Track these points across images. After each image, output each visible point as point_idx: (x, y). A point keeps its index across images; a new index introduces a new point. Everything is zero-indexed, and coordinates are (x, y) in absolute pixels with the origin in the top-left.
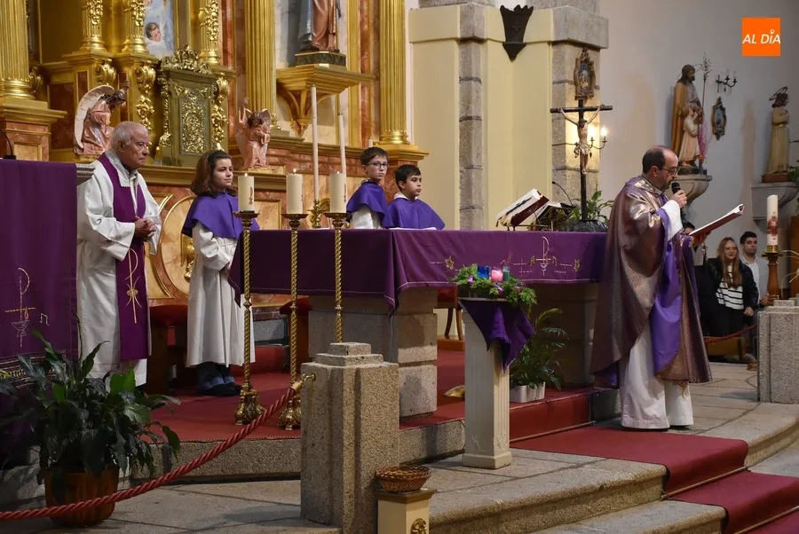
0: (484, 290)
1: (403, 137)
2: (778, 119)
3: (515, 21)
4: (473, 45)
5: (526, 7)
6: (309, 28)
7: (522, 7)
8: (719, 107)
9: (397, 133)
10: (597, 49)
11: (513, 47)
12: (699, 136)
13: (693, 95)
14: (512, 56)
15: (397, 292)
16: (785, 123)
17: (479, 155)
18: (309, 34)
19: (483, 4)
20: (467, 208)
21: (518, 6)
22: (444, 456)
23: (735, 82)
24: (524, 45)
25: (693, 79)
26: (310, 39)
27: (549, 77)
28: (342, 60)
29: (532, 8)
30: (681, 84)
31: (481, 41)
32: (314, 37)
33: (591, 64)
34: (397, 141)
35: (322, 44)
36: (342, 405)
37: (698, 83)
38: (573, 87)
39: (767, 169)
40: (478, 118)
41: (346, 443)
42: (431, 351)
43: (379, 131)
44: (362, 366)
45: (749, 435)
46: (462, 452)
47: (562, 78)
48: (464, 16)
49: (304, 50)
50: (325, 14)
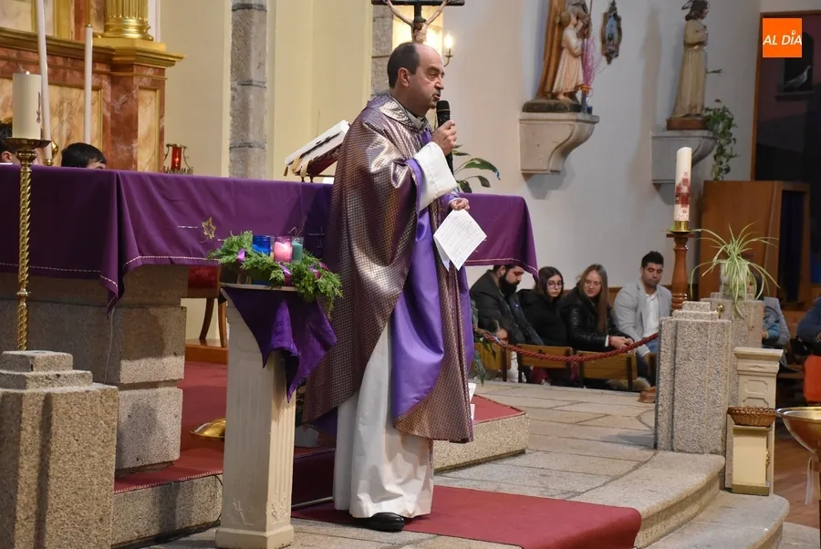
0: (261, 273)
1: (142, 28)
2: (693, 38)
8: (612, 15)
9: (133, 22)
12: (583, 56)
15: (122, 271)
16: (701, 43)
17: (261, 65)
20: (242, 147)
22: (187, 532)
34: (133, 34)
36: (17, 455)
39: (674, 111)
40: (262, 8)
41: (21, 515)
42: (174, 366)
43: (103, 16)
44: (57, 390)
45: (643, 503)
46: (216, 524)
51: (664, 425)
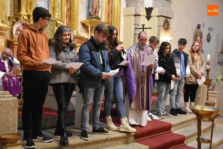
3: (149, 11)
4: (137, 16)
5: (151, 7)
6: (91, 10)
7: (150, 7)
10: (170, 18)
11: (148, 17)
13: (200, 32)
14: (148, 19)
18: (91, 12)
19: (141, 7)
21: (149, 7)
23: (213, 29)
24: (151, 17)
25: (200, 27)
26: (91, 13)
27: (157, 25)
28: (99, 19)
29: (153, 8)
30: (197, 29)
31: (139, 16)
32: (92, 13)
33: (168, 22)
35: (94, 15)
38: (163, 27)
47: (160, 25)
48: (135, 9)
49: (90, 16)
50: (95, 7)
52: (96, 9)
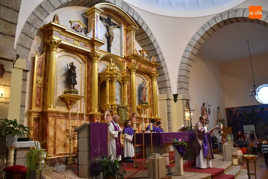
0: (178, 143)
1: (158, 116)
2: (219, 111)
3: (175, 96)
4: (169, 100)
6: (142, 98)
7: (176, 94)
8: (209, 109)
9: (157, 115)
10: (189, 100)
11: (175, 100)
12: (207, 114)
13: (205, 108)
14: (175, 102)
15: (162, 144)
16: (220, 112)
17: (171, 119)
19: (170, 94)
20: (169, 128)
22: (171, 173)
23: (211, 105)
24: (177, 100)
26: (142, 100)
27: (182, 105)
28: (147, 103)
29: (178, 94)
30: (203, 106)
31: (170, 100)
33: (188, 103)
34: (157, 117)
35: (144, 101)
36: (155, 165)
37: (206, 105)
38: (186, 107)
39: (218, 120)
40: (170, 112)
41: (156, 172)
42: (168, 154)
43: (154, 115)
44: (159, 158)
45: (224, 168)
46: (175, 172)
47: (184, 105)
48: (167, 96)
49: (141, 102)
50: (144, 96)
51: (224, 157)
52: (145, 97)
